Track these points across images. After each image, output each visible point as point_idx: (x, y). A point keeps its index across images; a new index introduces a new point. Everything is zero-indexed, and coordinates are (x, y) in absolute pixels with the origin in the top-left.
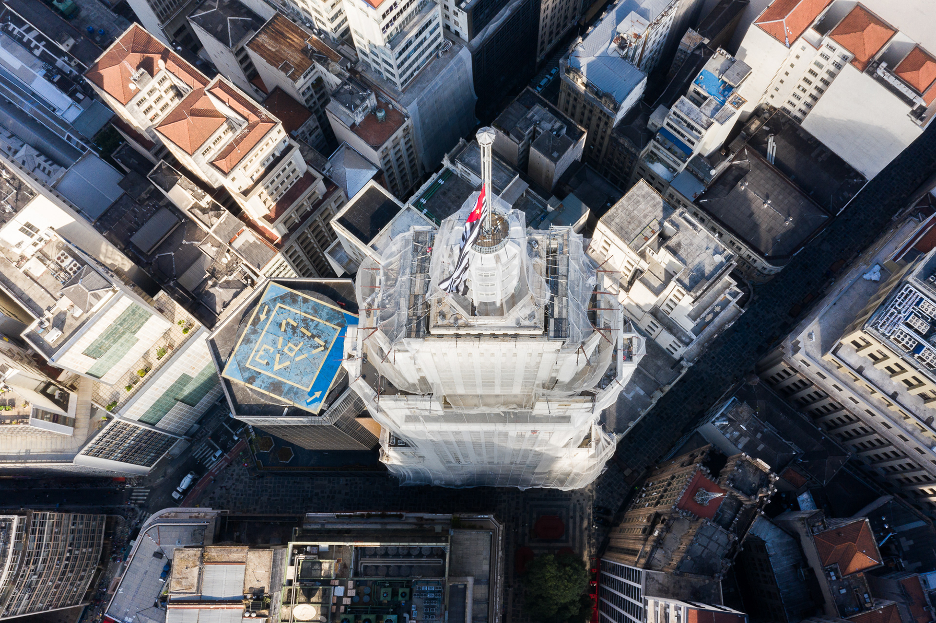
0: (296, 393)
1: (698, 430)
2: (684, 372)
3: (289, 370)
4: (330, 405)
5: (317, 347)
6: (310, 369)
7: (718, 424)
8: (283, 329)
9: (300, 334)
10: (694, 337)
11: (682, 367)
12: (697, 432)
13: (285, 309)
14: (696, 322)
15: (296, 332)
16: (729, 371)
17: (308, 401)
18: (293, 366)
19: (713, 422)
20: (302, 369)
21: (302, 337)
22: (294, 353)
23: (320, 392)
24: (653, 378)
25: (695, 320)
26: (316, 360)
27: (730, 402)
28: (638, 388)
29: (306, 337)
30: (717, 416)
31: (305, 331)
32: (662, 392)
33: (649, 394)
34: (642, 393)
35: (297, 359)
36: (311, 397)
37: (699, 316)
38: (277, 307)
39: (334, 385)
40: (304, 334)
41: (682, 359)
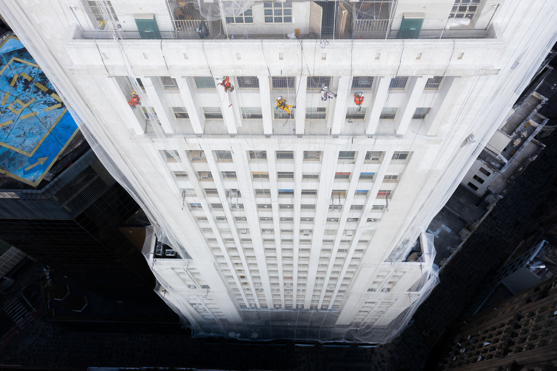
0: (12, 160)
1: (504, 281)
2: (491, 209)
3: (9, 131)
4: (57, 175)
5: (53, 104)
6: (37, 130)
7: (533, 268)
8: (13, 84)
9: (32, 89)
10: (505, 161)
11: (488, 204)
12: (502, 285)
13: (20, 63)
14: (512, 136)
15: (28, 87)
16: (509, 234)
17: (27, 169)
18: (16, 126)
19: (528, 266)
20: (26, 129)
21: (35, 92)
22: (20, 110)
23: (45, 159)
24: (458, 215)
25: (511, 134)
26: (47, 120)
27: (542, 244)
28: (443, 226)
29: (40, 93)
30: (532, 259)
31: (40, 86)
32: (470, 231)
33: (457, 232)
34: (449, 230)
35: (23, 117)
36: (31, 164)
37: (514, 131)
38: (11, 61)
39: (67, 149)
40: (39, 89)
41: (488, 192)
